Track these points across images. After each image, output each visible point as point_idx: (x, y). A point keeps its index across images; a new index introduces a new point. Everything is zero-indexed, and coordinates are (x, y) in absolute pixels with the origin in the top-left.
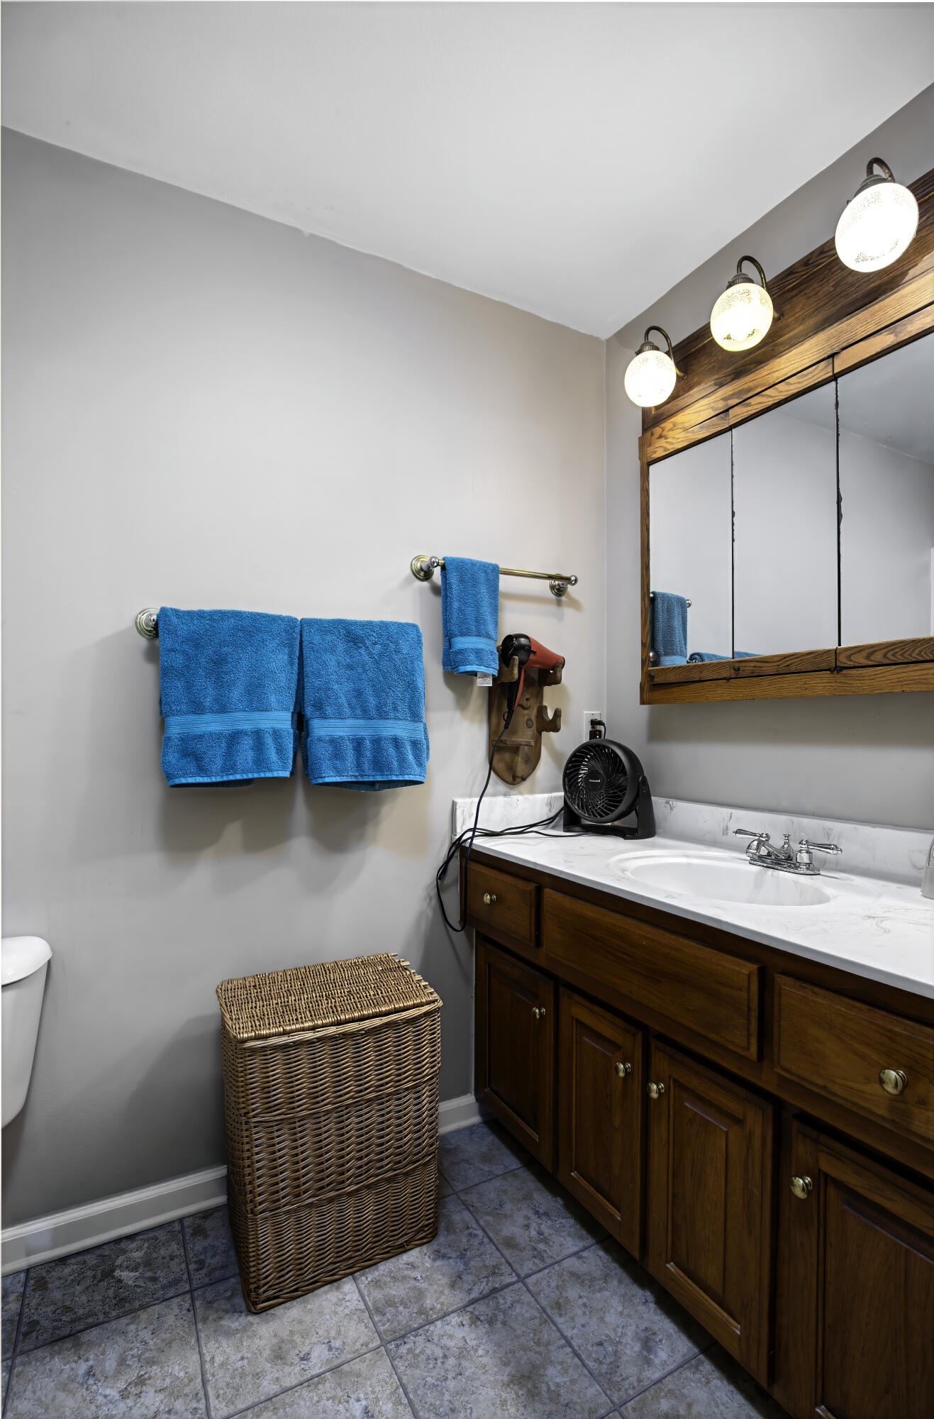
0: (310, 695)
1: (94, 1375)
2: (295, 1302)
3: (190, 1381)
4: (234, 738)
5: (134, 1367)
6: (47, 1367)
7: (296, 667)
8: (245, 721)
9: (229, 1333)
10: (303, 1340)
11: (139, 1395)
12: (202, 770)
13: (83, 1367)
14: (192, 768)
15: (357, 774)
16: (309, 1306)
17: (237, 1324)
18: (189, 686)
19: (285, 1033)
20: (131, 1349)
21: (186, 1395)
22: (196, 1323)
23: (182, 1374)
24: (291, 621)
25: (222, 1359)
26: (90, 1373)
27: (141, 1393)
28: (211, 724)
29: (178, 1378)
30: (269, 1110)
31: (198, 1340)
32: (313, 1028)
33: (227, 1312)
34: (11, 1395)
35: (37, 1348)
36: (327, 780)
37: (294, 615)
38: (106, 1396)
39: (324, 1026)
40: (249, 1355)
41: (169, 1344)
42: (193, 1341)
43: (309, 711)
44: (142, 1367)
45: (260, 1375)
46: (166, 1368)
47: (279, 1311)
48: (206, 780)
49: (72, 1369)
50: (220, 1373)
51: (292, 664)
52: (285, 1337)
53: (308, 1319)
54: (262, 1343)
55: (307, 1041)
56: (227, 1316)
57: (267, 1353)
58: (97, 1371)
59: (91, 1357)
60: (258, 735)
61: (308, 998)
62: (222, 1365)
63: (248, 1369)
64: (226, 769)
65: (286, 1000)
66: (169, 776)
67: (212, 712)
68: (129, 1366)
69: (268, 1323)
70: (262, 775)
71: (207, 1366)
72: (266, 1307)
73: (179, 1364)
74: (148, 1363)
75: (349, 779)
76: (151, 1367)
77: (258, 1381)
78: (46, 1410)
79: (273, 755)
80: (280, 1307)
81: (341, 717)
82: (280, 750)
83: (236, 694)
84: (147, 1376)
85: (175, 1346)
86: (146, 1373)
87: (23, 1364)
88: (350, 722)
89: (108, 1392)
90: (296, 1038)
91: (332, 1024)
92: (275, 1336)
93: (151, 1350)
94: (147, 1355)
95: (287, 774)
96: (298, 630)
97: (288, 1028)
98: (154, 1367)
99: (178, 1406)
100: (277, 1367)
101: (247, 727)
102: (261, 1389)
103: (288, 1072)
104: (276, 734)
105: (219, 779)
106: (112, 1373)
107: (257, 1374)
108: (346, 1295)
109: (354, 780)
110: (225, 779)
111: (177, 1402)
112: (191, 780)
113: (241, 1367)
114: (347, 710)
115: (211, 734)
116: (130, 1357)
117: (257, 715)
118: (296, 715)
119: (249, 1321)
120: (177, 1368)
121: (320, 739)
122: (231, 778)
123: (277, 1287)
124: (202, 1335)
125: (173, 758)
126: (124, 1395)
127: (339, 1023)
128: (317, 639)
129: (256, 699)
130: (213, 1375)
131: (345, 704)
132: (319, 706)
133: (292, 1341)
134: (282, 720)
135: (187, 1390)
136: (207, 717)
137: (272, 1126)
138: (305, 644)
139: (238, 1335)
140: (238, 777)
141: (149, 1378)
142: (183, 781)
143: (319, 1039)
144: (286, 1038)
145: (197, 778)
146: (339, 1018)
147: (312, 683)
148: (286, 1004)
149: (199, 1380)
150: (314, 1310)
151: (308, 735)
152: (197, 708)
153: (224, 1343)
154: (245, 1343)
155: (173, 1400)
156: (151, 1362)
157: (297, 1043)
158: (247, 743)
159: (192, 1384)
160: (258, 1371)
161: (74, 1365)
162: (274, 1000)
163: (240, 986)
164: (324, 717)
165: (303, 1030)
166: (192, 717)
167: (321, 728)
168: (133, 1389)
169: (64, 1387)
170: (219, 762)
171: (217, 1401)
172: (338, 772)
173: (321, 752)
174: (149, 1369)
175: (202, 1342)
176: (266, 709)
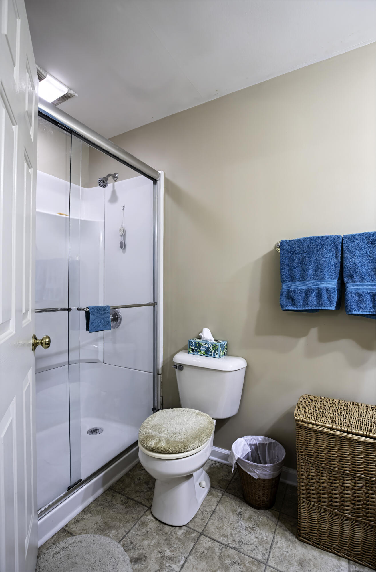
0: (346, 272)
1: (241, 515)
2: (317, 549)
3: (267, 543)
4: (308, 292)
5: (252, 522)
6: (231, 502)
7: (339, 258)
8: (313, 285)
9: (286, 538)
10: (313, 567)
11: (250, 533)
12: (294, 304)
13: (239, 510)
14: (290, 303)
15: (373, 311)
16: (322, 556)
17: (290, 537)
18: (291, 270)
19: (315, 425)
20: (254, 516)
21: (263, 546)
22: (277, 525)
23: (265, 538)
24: (338, 237)
25: (280, 545)
26: (240, 513)
27: (251, 532)
28: (299, 286)
29: (263, 538)
30: (308, 456)
31: (275, 531)
32: (330, 428)
33: (289, 530)
34: (220, 502)
35: (231, 494)
36: (354, 313)
37: (339, 235)
38: (241, 524)
39: (337, 430)
40: (290, 553)
41: (266, 524)
42: (273, 530)
43: (346, 279)
44: (255, 524)
45: (291, 564)
46: (261, 532)
47: (309, 547)
48: (296, 309)
49: (237, 508)
50: (277, 550)
51: (337, 257)
52: (307, 559)
53: (319, 560)
54: (297, 553)
55: (326, 433)
56: (288, 532)
57: (297, 558)
58: (243, 514)
59: (243, 509)
60: (319, 291)
61: (335, 414)
62: (279, 547)
63: (287, 558)
64: (303, 305)
65: (325, 411)
66: (282, 307)
67: (300, 281)
68: (251, 521)
69: (303, 548)
70: (320, 308)
71: (274, 543)
72: (305, 541)
73: (266, 534)
74: (257, 525)
75: (368, 313)
76: (257, 527)
77: (289, 566)
78: (226, 514)
79: (325, 299)
80: (310, 545)
81: (363, 281)
82: (330, 297)
83: (310, 272)
84: (255, 529)
85: (268, 526)
86: (255, 528)
87: (226, 496)
88: (369, 284)
89: (243, 523)
90: (321, 429)
91: (340, 430)
92: (303, 555)
93: (259, 521)
94: (258, 522)
95: (333, 308)
96: (340, 241)
97: (318, 423)
98: (258, 528)
99: (260, 548)
100: (299, 568)
101: (314, 287)
102: (289, 569)
103: (317, 442)
104: (328, 290)
105: (301, 309)
106: (246, 519)
107: (290, 563)
108: (342, 566)
109: (371, 313)
110: (304, 309)
111: (260, 546)
112: (290, 308)
113: (285, 555)
114: (367, 278)
115: (298, 290)
116: (253, 518)
117: (319, 282)
118: (340, 281)
119: (295, 540)
120: (264, 535)
121: (351, 293)
122: (306, 308)
123: (309, 535)
124: (277, 531)
125: (284, 300)
126: (246, 529)
127: (344, 431)
128: (350, 244)
129: (318, 275)
130: (275, 548)
131: (366, 275)
132: (351, 277)
133: (309, 564)
134: (333, 284)
135: (264, 545)
136: (297, 283)
137: (332, 471)
138: (344, 247)
139: (289, 542)
140: (309, 308)
141: (255, 530)
142: (287, 308)
143: (332, 435)
144: (316, 427)
145: (292, 308)
146: (344, 429)
147: (348, 264)
148: (324, 413)
149: (270, 545)
150: (324, 559)
151: (345, 291)
152: (293, 279)
153: (283, 540)
154: (290, 547)
155: (259, 544)
156: (258, 526)
157: (321, 432)
158: (314, 294)
159: (267, 545)
160: (291, 562)
161: (237, 507)
162: (319, 409)
163: (310, 399)
164: (353, 282)
165: (325, 427)
166: (290, 283)
167: (352, 288)
168: (249, 529)
169: (233, 511)
170: (301, 302)
171: (272, 559)
172: (361, 309)
173: (351, 299)
174: (256, 527)
175: (276, 533)
176: (322, 278)
